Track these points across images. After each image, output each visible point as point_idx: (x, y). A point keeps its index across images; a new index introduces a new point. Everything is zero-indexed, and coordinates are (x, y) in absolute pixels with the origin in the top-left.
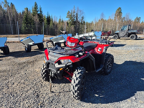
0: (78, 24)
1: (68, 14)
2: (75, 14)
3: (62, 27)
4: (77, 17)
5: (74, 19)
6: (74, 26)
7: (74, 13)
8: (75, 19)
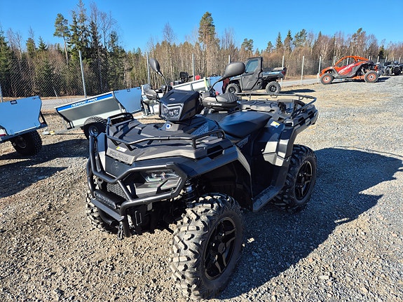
0: (102, 56)
1: (58, 23)
2: (87, 24)
3: (48, 67)
4: (94, 33)
5: (86, 41)
6: (90, 64)
7: (84, 20)
8: (90, 39)
